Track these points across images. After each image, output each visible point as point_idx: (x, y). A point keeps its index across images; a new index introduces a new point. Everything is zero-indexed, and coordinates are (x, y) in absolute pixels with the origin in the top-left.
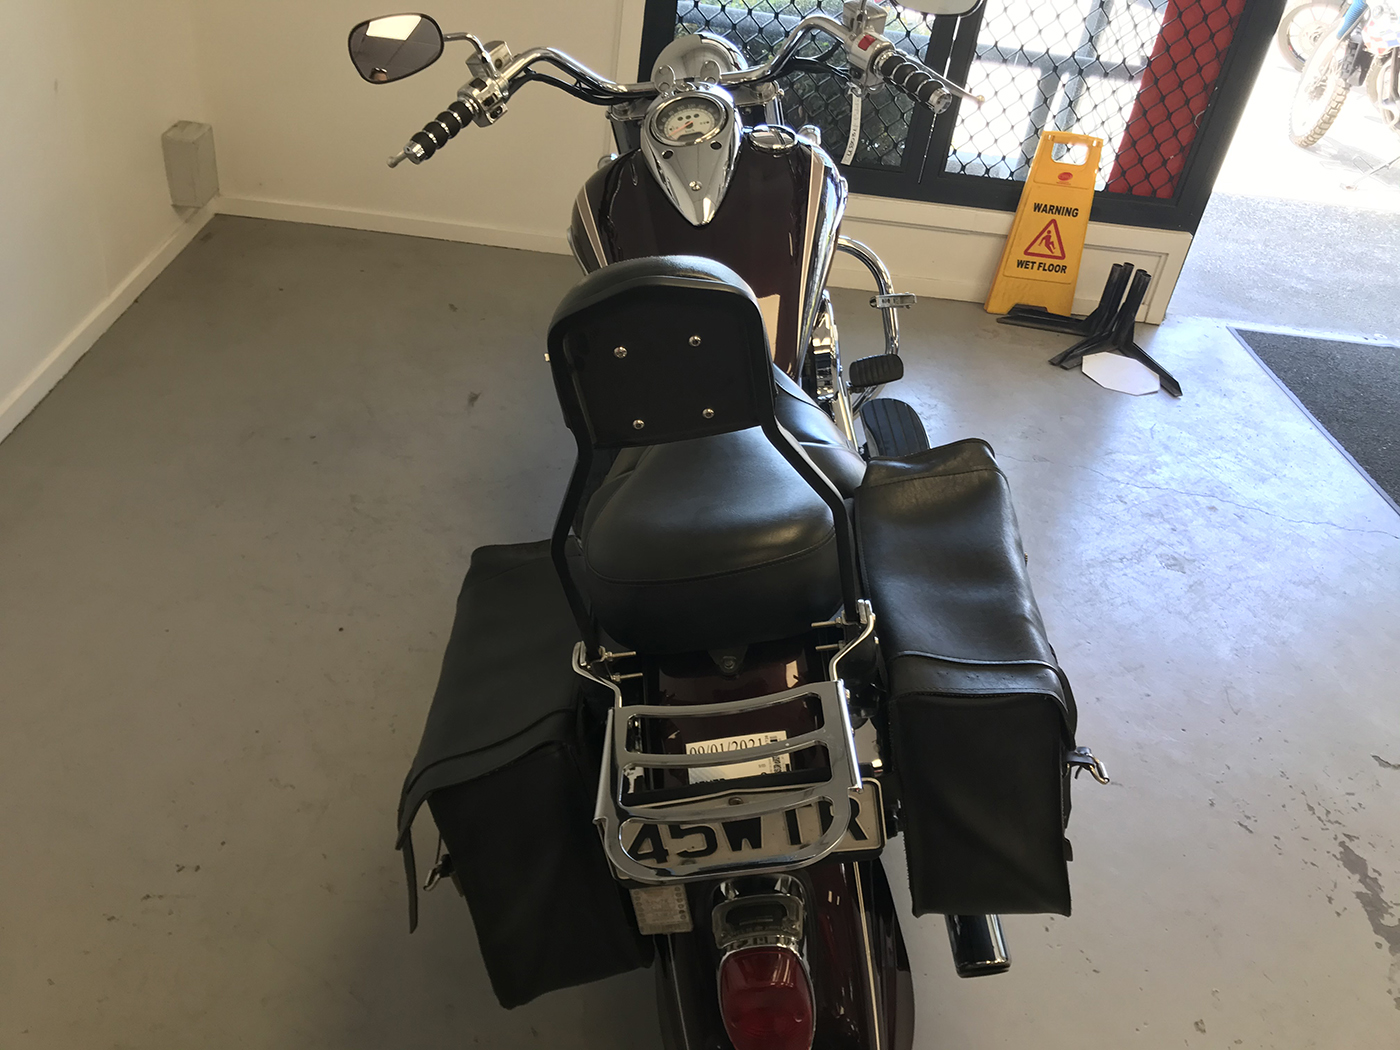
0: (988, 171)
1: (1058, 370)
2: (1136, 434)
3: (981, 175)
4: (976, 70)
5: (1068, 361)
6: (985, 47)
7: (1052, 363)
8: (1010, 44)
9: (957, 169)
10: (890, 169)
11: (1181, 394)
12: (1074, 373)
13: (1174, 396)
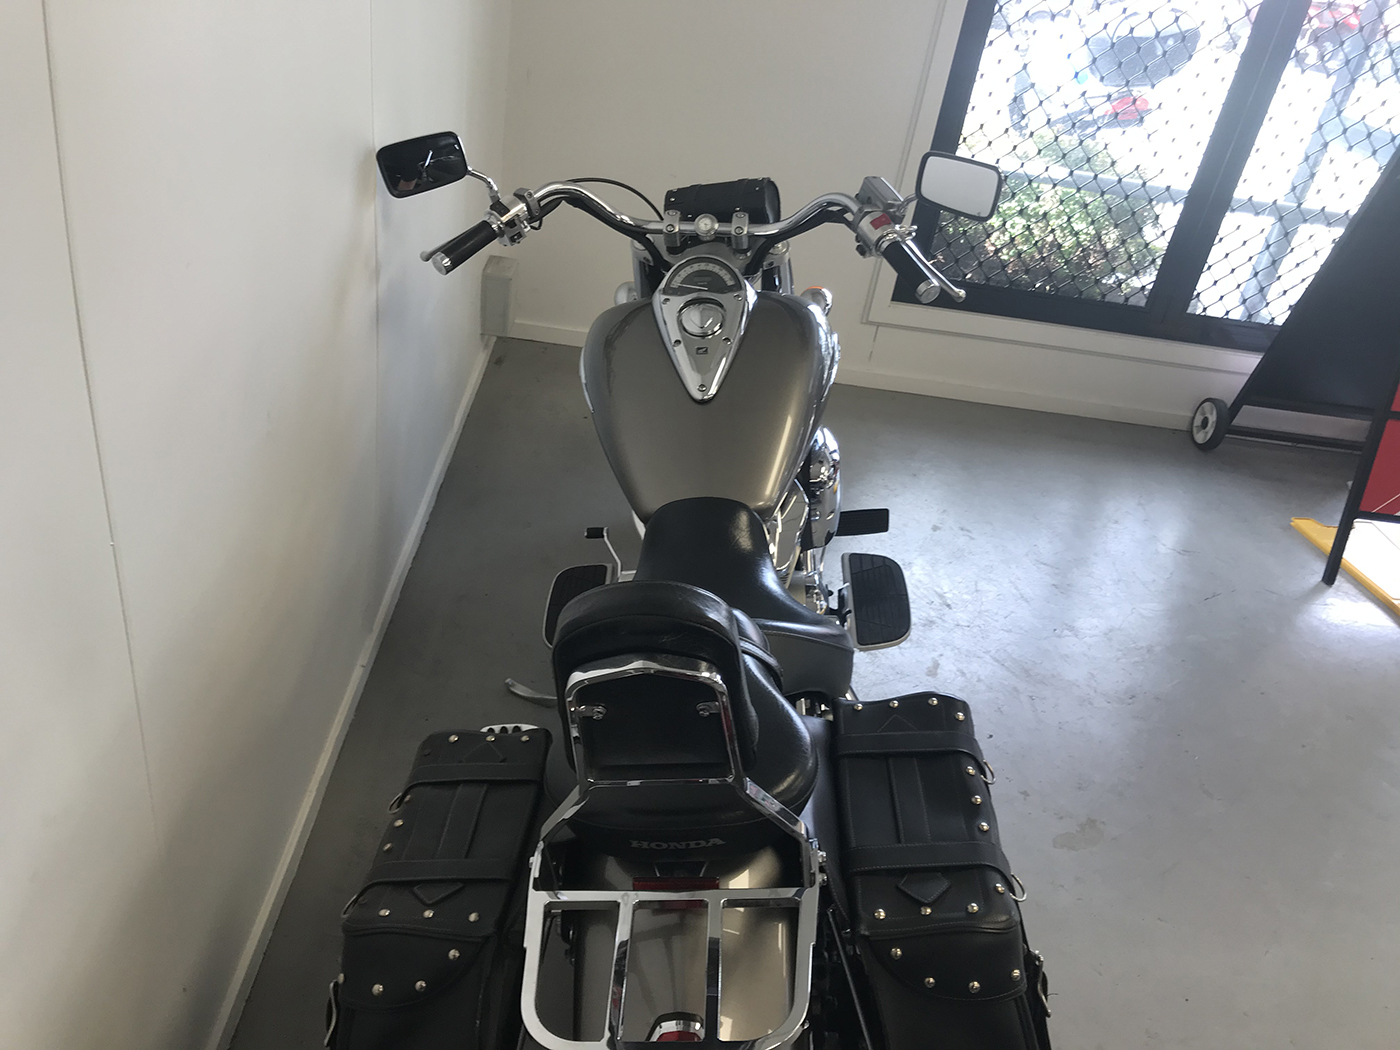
0: (1227, 313)
3: (1220, 316)
4: (1229, 221)
6: (1239, 201)
8: (1264, 197)
9: (1199, 311)
10: (1136, 308)
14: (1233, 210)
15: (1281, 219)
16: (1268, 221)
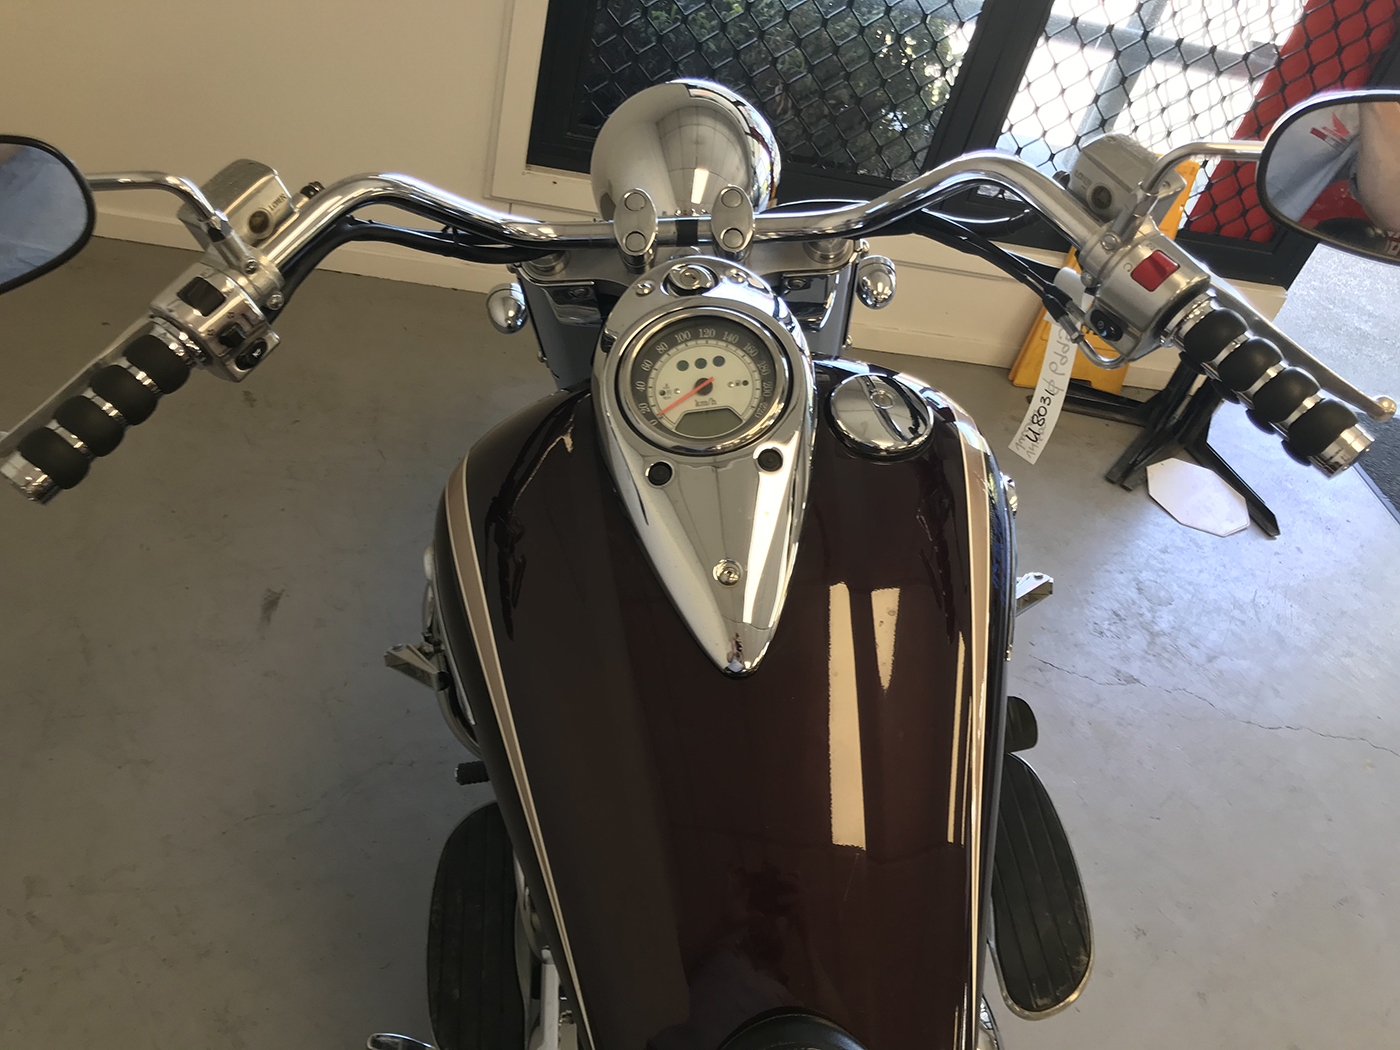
1: (1119, 492)
2: (1236, 613)
4: (1042, 56)
5: (1128, 475)
7: (1109, 479)
8: (1094, 18)
11: (1278, 533)
12: (1139, 494)
13: (1270, 535)
14: (1048, 38)
15: (1117, 55)
16: (1101, 60)
